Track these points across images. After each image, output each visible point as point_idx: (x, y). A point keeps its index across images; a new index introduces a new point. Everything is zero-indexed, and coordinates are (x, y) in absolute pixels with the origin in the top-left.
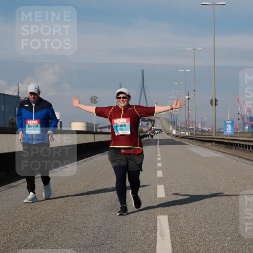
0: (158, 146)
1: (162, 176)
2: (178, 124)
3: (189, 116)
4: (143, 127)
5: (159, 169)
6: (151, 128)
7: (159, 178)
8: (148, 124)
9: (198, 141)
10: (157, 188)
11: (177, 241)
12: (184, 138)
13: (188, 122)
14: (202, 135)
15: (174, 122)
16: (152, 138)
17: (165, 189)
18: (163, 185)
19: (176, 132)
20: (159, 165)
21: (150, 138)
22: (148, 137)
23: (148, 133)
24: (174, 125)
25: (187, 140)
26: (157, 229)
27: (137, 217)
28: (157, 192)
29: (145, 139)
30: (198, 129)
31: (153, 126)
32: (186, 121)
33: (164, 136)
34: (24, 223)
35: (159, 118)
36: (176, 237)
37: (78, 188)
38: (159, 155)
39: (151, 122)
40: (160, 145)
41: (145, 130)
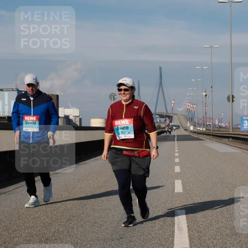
0: (176, 142)
1: (179, 171)
2: (196, 120)
3: (206, 113)
4: (161, 123)
5: (177, 164)
6: (169, 124)
7: (177, 173)
8: (165, 120)
9: (215, 137)
10: (174, 183)
11: (194, 235)
12: (201, 134)
13: (205, 118)
14: (219, 131)
15: (192, 119)
16: (170, 134)
17: (183, 184)
18: (180, 181)
19: (194, 128)
20: (177, 160)
21: (168, 134)
22: (166, 133)
23: (166, 130)
24: (192, 121)
25: (205, 136)
26: (174, 224)
27: (155, 211)
28: (174, 187)
29: (163, 135)
30: (215, 125)
31: (171, 122)
32: (203, 117)
33: (181, 132)
34: (45, 217)
35: (176, 114)
36: (194, 231)
37: (97, 183)
38: (177, 151)
39: (169, 119)
40: (177, 140)
41: (163, 126)
